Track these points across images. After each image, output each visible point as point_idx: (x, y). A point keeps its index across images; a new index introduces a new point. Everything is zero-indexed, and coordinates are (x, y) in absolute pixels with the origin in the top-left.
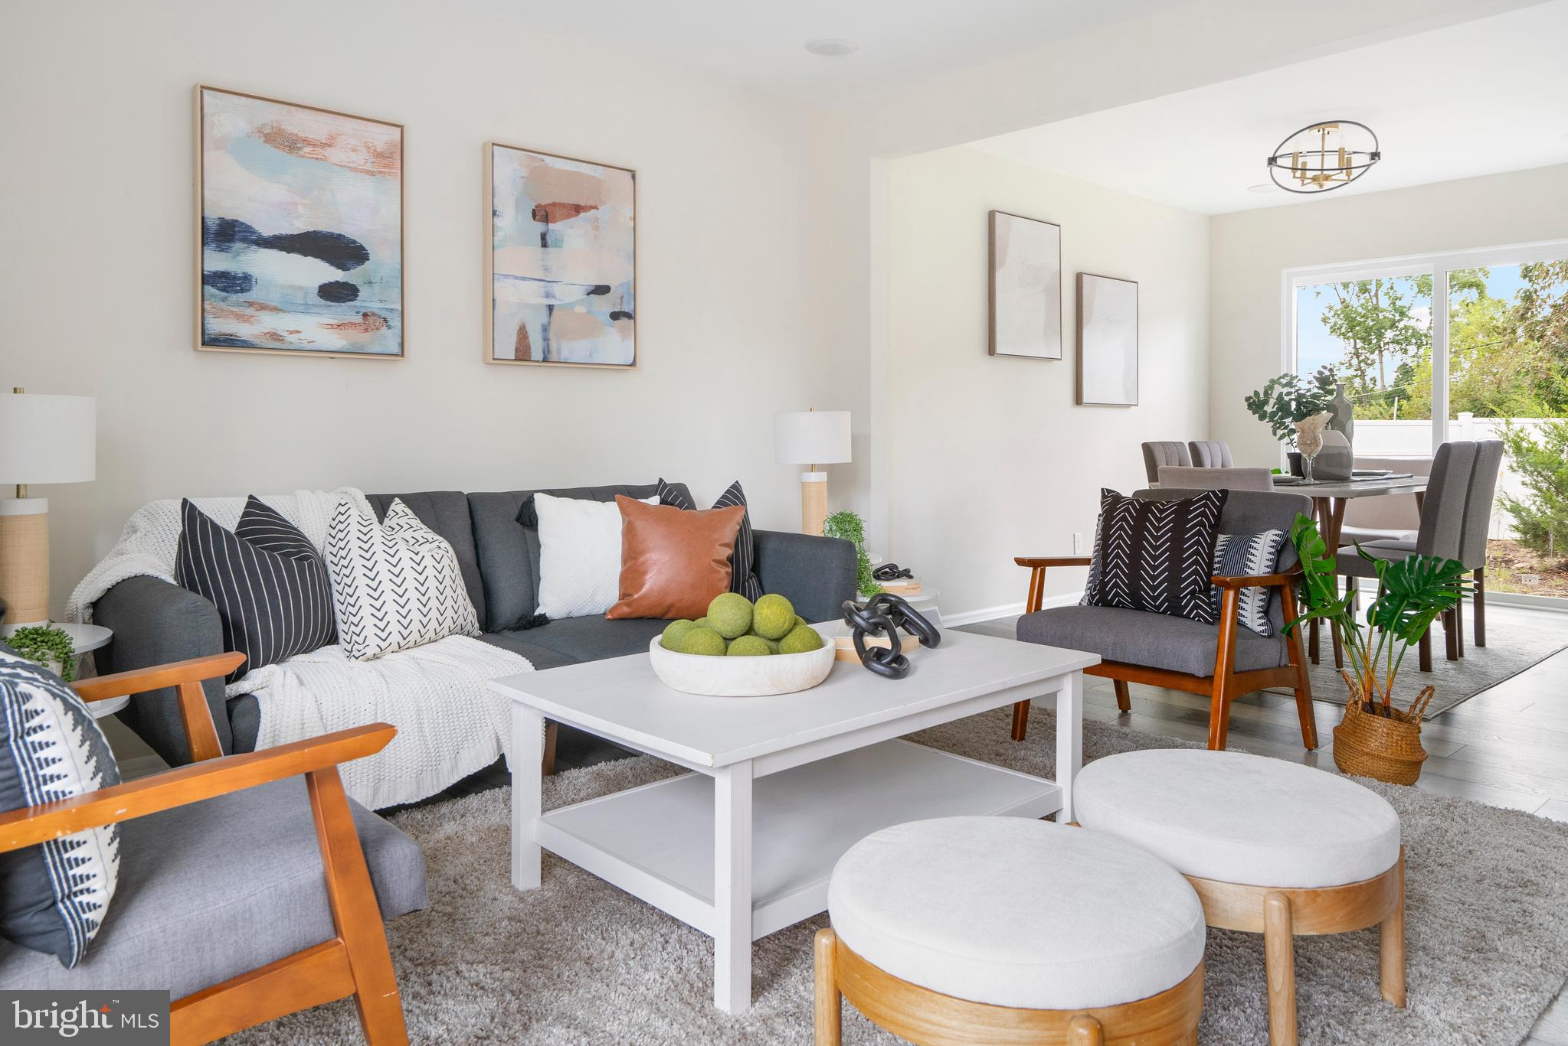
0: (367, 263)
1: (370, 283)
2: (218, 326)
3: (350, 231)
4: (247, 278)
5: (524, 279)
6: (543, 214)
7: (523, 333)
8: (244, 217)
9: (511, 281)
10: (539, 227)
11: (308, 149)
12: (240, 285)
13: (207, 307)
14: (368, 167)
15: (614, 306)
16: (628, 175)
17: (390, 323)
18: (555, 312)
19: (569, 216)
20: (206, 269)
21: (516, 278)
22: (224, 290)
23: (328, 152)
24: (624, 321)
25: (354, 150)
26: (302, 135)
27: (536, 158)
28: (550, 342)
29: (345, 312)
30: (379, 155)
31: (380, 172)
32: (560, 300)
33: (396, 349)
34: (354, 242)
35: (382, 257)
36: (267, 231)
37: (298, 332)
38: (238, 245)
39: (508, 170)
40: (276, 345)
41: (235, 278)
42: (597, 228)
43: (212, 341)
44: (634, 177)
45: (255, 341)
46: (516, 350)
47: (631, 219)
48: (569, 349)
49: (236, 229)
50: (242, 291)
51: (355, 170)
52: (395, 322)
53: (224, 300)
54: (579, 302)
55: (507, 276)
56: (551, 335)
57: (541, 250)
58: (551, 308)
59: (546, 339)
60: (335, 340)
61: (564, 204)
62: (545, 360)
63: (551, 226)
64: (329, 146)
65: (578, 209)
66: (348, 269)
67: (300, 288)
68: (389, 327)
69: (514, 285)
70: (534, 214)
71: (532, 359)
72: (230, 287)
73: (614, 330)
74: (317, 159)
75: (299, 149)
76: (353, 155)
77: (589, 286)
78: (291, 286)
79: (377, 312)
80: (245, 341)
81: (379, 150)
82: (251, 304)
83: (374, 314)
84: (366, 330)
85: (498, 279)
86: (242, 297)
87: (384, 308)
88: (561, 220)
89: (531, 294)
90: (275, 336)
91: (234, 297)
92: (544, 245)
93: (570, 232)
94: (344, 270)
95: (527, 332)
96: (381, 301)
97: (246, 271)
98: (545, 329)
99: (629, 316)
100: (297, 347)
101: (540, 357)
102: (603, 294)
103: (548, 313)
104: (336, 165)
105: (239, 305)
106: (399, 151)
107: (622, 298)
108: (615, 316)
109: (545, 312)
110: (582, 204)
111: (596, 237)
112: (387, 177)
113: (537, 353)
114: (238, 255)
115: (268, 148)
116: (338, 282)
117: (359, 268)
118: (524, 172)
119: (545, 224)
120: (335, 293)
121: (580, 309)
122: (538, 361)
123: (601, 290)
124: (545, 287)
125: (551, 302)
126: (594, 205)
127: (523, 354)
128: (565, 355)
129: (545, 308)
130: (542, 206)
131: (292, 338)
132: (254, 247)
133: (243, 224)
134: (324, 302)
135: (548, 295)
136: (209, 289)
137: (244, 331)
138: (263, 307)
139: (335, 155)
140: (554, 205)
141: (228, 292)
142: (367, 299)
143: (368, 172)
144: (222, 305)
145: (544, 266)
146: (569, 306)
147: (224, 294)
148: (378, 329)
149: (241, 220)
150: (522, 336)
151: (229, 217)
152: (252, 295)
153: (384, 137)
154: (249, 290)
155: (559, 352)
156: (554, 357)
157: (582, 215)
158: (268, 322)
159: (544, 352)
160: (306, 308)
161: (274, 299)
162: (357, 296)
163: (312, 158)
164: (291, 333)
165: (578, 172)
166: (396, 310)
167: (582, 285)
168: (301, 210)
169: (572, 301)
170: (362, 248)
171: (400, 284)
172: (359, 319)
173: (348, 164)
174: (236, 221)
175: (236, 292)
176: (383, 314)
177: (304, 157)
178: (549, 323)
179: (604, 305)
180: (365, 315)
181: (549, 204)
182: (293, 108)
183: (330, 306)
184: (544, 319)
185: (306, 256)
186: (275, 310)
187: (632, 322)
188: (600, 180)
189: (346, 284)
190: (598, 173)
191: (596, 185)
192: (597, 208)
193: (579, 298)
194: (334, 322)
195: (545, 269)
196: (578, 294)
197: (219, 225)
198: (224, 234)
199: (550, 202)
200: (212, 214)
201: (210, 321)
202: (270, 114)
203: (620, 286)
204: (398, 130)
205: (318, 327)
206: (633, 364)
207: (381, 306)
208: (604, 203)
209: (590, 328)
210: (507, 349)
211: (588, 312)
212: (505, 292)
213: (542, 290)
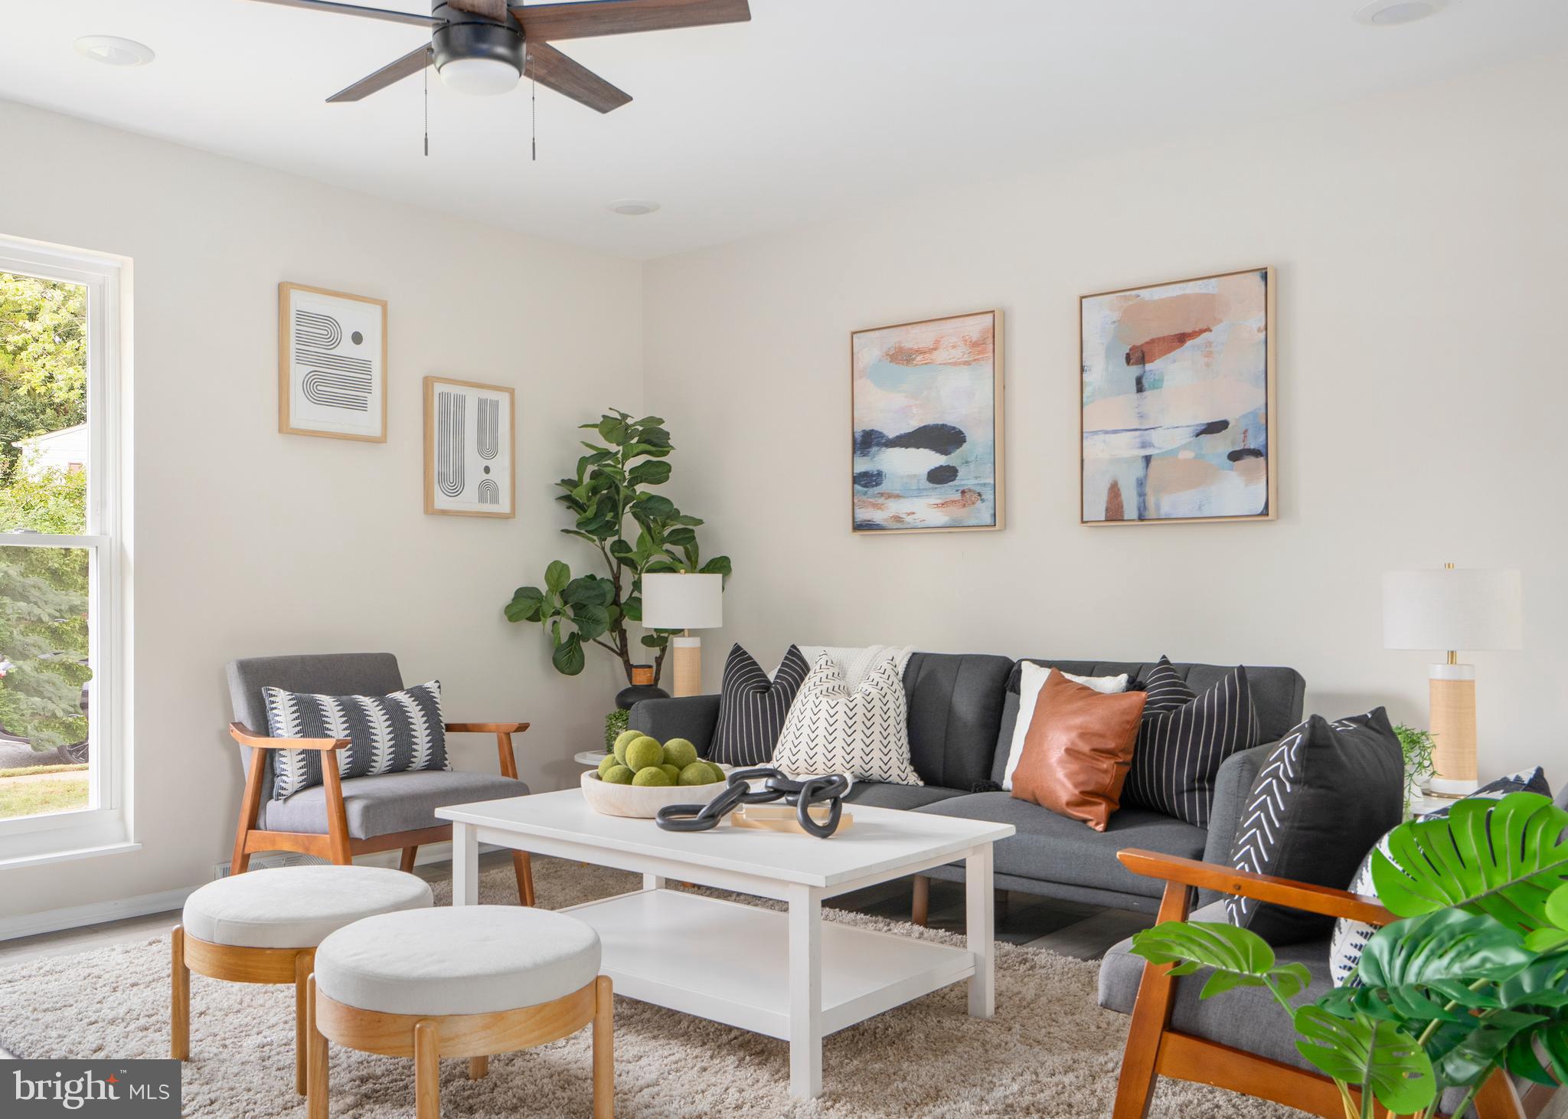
0: (965, 445)
1: (967, 462)
2: (863, 515)
3: (951, 420)
4: (879, 474)
5: (1115, 432)
6: (1138, 356)
7: (1114, 491)
8: (878, 426)
9: (1102, 436)
10: (1135, 371)
11: (919, 358)
12: (875, 480)
13: (856, 501)
14: (966, 358)
15: (1233, 443)
16: (1257, 277)
17: (983, 497)
18: (1153, 463)
19: (1171, 349)
20: (855, 472)
21: (1107, 432)
22: (865, 486)
23: (935, 355)
24: (1249, 461)
25: (954, 347)
26: (915, 347)
27: (1130, 295)
28: (1147, 498)
29: (949, 491)
30: (975, 345)
31: (975, 360)
32: (1160, 448)
33: (988, 520)
34: (954, 428)
35: (978, 438)
36: (891, 434)
37: (913, 513)
38: (874, 449)
39: (1100, 317)
40: (899, 526)
41: (872, 475)
42: (1209, 355)
43: (859, 527)
44: (1265, 277)
45: (884, 524)
46: (1107, 510)
47: (1259, 330)
48: (1168, 503)
49: (873, 437)
50: (877, 485)
51: (955, 364)
52: (988, 495)
53: (865, 494)
54: (1184, 447)
55: (1096, 433)
56: (1148, 490)
57: (1136, 396)
58: (1148, 459)
59: (1142, 495)
60: (939, 518)
61: (1164, 338)
62: (1141, 518)
63: (1149, 366)
64: (935, 349)
65: (1182, 339)
66: (950, 454)
67: (915, 476)
68: (983, 501)
69: (1104, 442)
70: (1128, 359)
71: (1125, 518)
72: (869, 483)
73: (1233, 474)
74: (926, 364)
75: (914, 359)
76: (953, 351)
77: (1198, 425)
78: (908, 476)
79: (972, 488)
80: (878, 525)
81: (974, 340)
82: (882, 495)
83: (970, 490)
84: (964, 506)
85: (1087, 438)
86: (877, 490)
87: (978, 484)
88: (1160, 357)
89: (1125, 447)
90: (898, 519)
91: (871, 491)
92: (1140, 388)
93: (1174, 368)
94: (946, 455)
95: (1119, 490)
96: (976, 478)
97: (879, 468)
98: (1141, 484)
99: (1255, 453)
100: (913, 526)
101: (1135, 515)
102: (1219, 431)
103: (1144, 464)
104: (940, 364)
105: (874, 496)
106: (991, 336)
107: (1245, 432)
108: (1235, 456)
109: (1141, 464)
110: (1189, 330)
111: (1207, 365)
112: (981, 362)
113: (1130, 510)
114: (874, 457)
115: (894, 366)
116: (941, 466)
117: (958, 451)
118: (1116, 316)
119: (1141, 366)
120: (941, 476)
121: (1187, 455)
122: (1134, 520)
123: (1216, 427)
124: (1141, 436)
125: (1147, 452)
126: (1205, 327)
127: (1114, 514)
128: (1166, 509)
129: (1140, 460)
130: (1137, 347)
131: (909, 519)
132: (884, 449)
133: (877, 432)
134: (931, 485)
135: (1144, 445)
136: (857, 487)
137: (878, 516)
138: (889, 496)
139: (940, 356)
140: (1152, 341)
141: (867, 487)
142: (966, 478)
143: (965, 363)
144: (864, 498)
145: (1139, 413)
146: (1173, 453)
147: (865, 489)
148: (973, 503)
149: (876, 429)
150: (1113, 494)
151: (868, 428)
152: (884, 487)
153: (975, 327)
154: (880, 484)
155: (1158, 507)
156: (1151, 513)
157: (1189, 343)
158: (894, 507)
159: (1139, 509)
160: (919, 493)
161: (897, 488)
162: (956, 476)
163: (923, 364)
164: (909, 514)
165: (1185, 295)
166: (990, 484)
167: (1188, 426)
168: (915, 411)
169: (1175, 446)
170: (960, 432)
171: (992, 459)
172: (958, 496)
173: (950, 361)
174: (873, 430)
175: (873, 486)
176: (978, 489)
177: (916, 365)
178: (1146, 476)
179: (1221, 444)
180: (963, 492)
181: (1147, 343)
182: (909, 327)
183: (936, 488)
184: (1138, 470)
185: (918, 448)
186: (898, 496)
187: (1262, 459)
188: (1213, 295)
189: (948, 466)
190: (1211, 286)
191: (1209, 300)
192: (1208, 330)
193: (1184, 442)
194: (939, 501)
195: (1141, 416)
196: (1183, 437)
197: (863, 436)
198: (866, 442)
199: (1147, 340)
200: (858, 429)
201: (857, 511)
202: (894, 338)
203: (1244, 416)
204: (991, 315)
205: (926, 508)
206: (1265, 512)
207: (977, 482)
208: (1220, 321)
209: (1199, 475)
210: (1097, 508)
211: (1196, 458)
212: (1095, 449)
213: (1138, 440)
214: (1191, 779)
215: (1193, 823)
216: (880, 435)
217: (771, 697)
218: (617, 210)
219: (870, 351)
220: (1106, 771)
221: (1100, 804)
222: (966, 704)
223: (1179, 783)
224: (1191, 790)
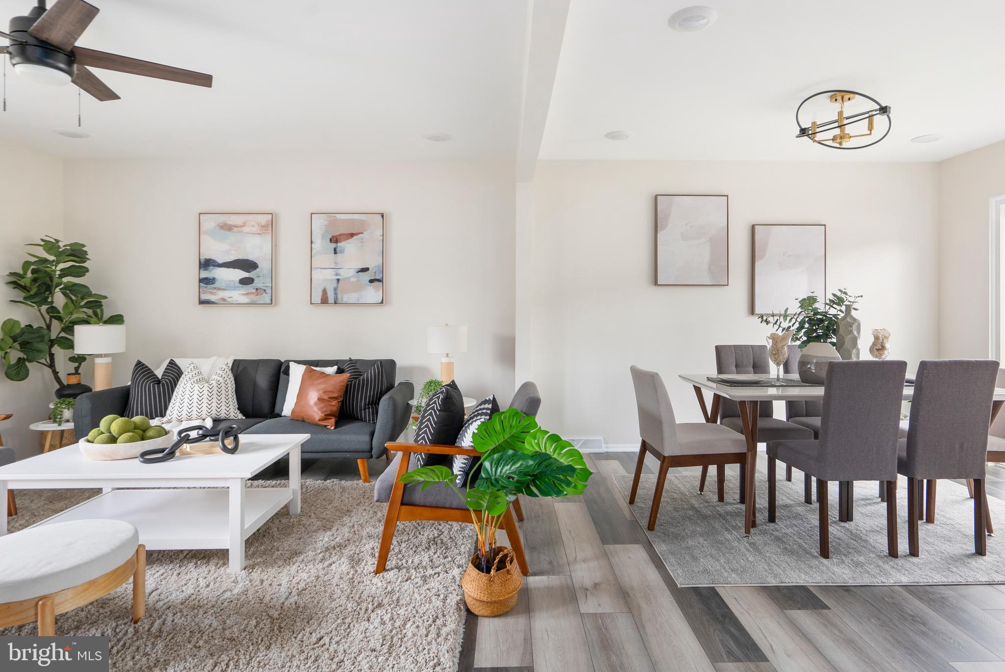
0: (258, 269)
1: (259, 276)
2: (204, 297)
3: (251, 257)
4: (214, 279)
5: (325, 269)
6: (335, 240)
7: (325, 292)
8: (213, 257)
9: (319, 270)
10: (333, 245)
11: (235, 229)
12: (212, 282)
13: (201, 290)
14: (259, 232)
15: (371, 276)
16: (380, 216)
17: (266, 292)
18: (340, 282)
19: (348, 239)
20: (200, 277)
21: (322, 268)
23: (243, 228)
24: (377, 283)
25: (253, 226)
26: (233, 224)
27: (332, 216)
28: (338, 295)
29: (249, 288)
30: (263, 226)
31: (263, 233)
32: (343, 276)
33: (269, 301)
34: (253, 261)
35: (264, 266)
36: (220, 262)
37: (232, 297)
38: (211, 267)
39: (319, 223)
40: (224, 302)
41: (210, 279)
42: (362, 242)
43: (202, 302)
44: (383, 216)
45: (216, 301)
46: (321, 299)
47: (381, 236)
48: (346, 298)
49: (210, 262)
50: (212, 284)
51: (254, 234)
52: (269, 291)
53: (206, 287)
54: (353, 276)
55: (317, 268)
56: (338, 292)
57: (334, 255)
58: (338, 280)
59: (336, 294)
60: (245, 300)
61: (345, 233)
62: (335, 303)
63: (339, 244)
64: (243, 226)
65: (352, 235)
66: (250, 272)
67: (233, 281)
69: (321, 272)
70: (331, 240)
71: (329, 303)
72: (208, 283)
73: (370, 288)
74: (239, 232)
75: (232, 229)
76: (252, 228)
77: (357, 269)
78: (229, 281)
79: (261, 287)
80: (213, 302)
81: (263, 224)
82: (215, 288)
83: (260, 289)
84: (257, 295)
85: (313, 270)
86: (212, 286)
88: (343, 241)
89: (329, 275)
90: (223, 299)
91: (209, 286)
92: (335, 253)
93: (348, 246)
94: (248, 273)
96: (263, 283)
97: (213, 276)
98: (335, 289)
99: (379, 280)
100: (231, 303)
101: (333, 302)
102: (366, 271)
103: (337, 282)
104: (246, 233)
105: (211, 289)
106: (271, 224)
107: (375, 273)
108: (371, 281)
109: (336, 282)
110: (355, 232)
111: (362, 246)
112: (266, 234)
113: (331, 299)
114: (211, 271)
115: (222, 231)
116: (246, 277)
117: (254, 271)
118: (326, 223)
119: (336, 244)
120: (245, 282)
121: (354, 279)
122: (332, 304)
123: (365, 270)
124: (336, 271)
125: (338, 277)
126: (360, 232)
127: (324, 301)
128: (345, 300)
129: (335, 280)
130: (334, 236)
131: (229, 300)
132: (216, 268)
133: (212, 260)
134: (241, 285)
135: (337, 275)
136: (202, 284)
137: (212, 298)
138: (219, 289)
139: (245, 229)
140: (340, 235)
142: (258, 283)
143: (258, 234)
144: (206, 289)
146: (348, 278)
147: (206, 285)
148: (262, 294)
149: (212, 258)
151: (208, 258)
152: (216, 285)
153: (264, 219)
154: (214, 283)
155: (342, 299)
156: (339, 301)
157: (355, 237)
158: (221, 294)
159: (335, 299)
160: (235, 288)
161: (223, 286)
162: (253, 282)
163: (237, 232)
164: (229, 298)
165: (353, 219)
166: (269, 286)
167: (354, 269)
168: (233, 252)
169: (349, 276)
170: (256, 263)
171: (271, 276)
172: (254, 291)
173: (250, 232)
174: (210, 259)
175: (210, 284)
176: (264, 288)
177: (234, 232)
178: (337, 287)
179: (366, 276)
180: (257, 289)
182: (230, 215)
183: (243, 287)
184: (335, 284)
185: (235, 268)
186: (224, 290)
187: (381, 283)
188: (364, 220)
189: (249, 278)
190: (363, 217)
191: (363, 223)
192: (362, 233)
193: (353, 274)
194: (244, 293)
195: (336, 263)
196: (352, 273)
197: (205, 261)
198: (206, 264)
199: (338, 234)
200: (203, 258)
201: (201, 295)
202: (222, 219)
203: (375, 267)
204: (271, 215)
205: (238, 295)
206: (382, 302)
207: (264, 285)
208: (367, 230)
209: (358, 288)
210: (317, 298)
211: (358, 280)
212: (317, 275)
213: (334, 273)
214: (365, 405)
215: (366, 421)
216: (214, 261)
217: (163, 385)
218: (61, 134)
219: (209, 223)
220: (334, 406)
221: (332, 418)
222: (263, 381)
223: (361, 407)
224: (365, 409)
